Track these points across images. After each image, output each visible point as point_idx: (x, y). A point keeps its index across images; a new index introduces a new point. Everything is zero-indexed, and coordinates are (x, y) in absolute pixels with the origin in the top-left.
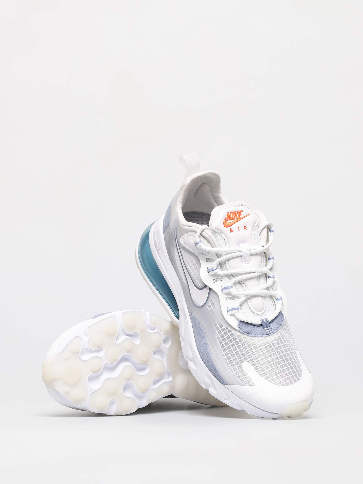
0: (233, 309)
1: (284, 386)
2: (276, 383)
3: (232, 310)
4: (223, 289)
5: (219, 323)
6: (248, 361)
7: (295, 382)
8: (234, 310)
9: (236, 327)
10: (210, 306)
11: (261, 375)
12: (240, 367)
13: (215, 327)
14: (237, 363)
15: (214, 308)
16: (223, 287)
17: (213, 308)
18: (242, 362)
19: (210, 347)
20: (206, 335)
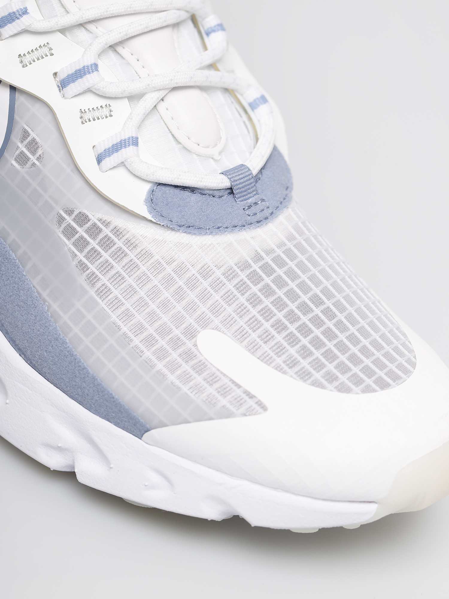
0: (116, 148)
1: (374, 391)
2: (343, 389)
3: (117, 151)
4: (63, 84)
5: (70, 212)
6: (217, 328)
7: (394, 381)
8: (123, 150)
9: (144, 211)
10: (22, 159)
11: (278, 368)
12: (188, 356)
13: (57, 231)
14: (176, 343)
15: (38, 159)
16: (62, 76)
17: (37, 162)
18: (191, 334)
19: (55, 306)
20: (29, 266)
